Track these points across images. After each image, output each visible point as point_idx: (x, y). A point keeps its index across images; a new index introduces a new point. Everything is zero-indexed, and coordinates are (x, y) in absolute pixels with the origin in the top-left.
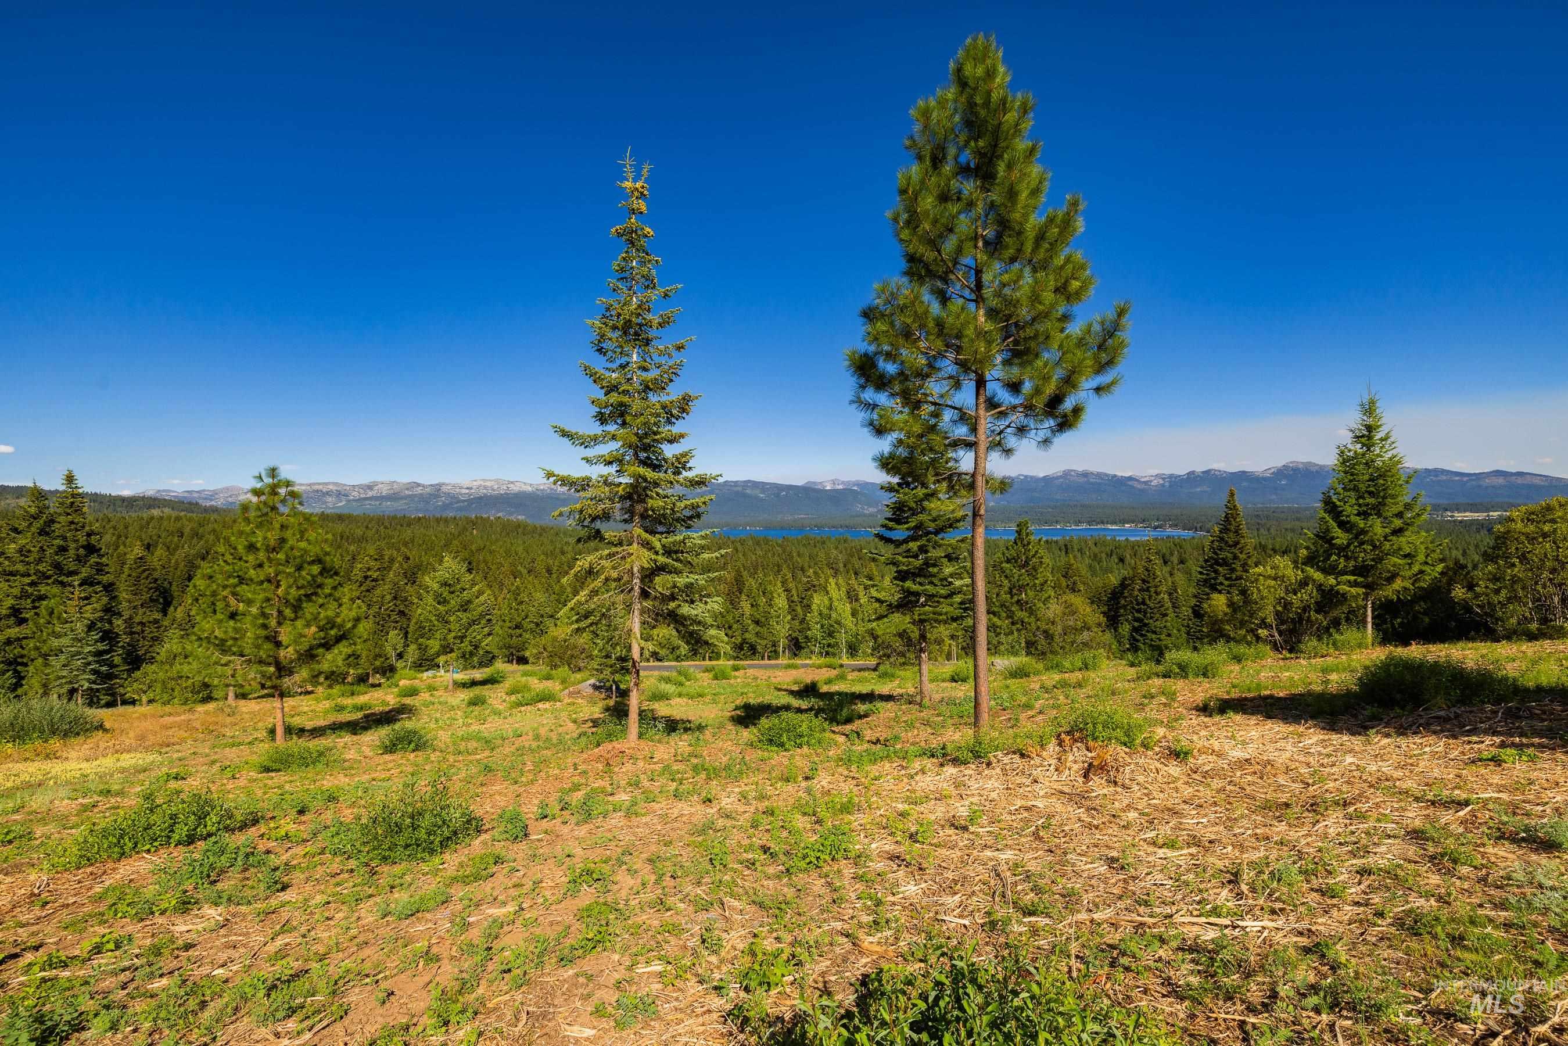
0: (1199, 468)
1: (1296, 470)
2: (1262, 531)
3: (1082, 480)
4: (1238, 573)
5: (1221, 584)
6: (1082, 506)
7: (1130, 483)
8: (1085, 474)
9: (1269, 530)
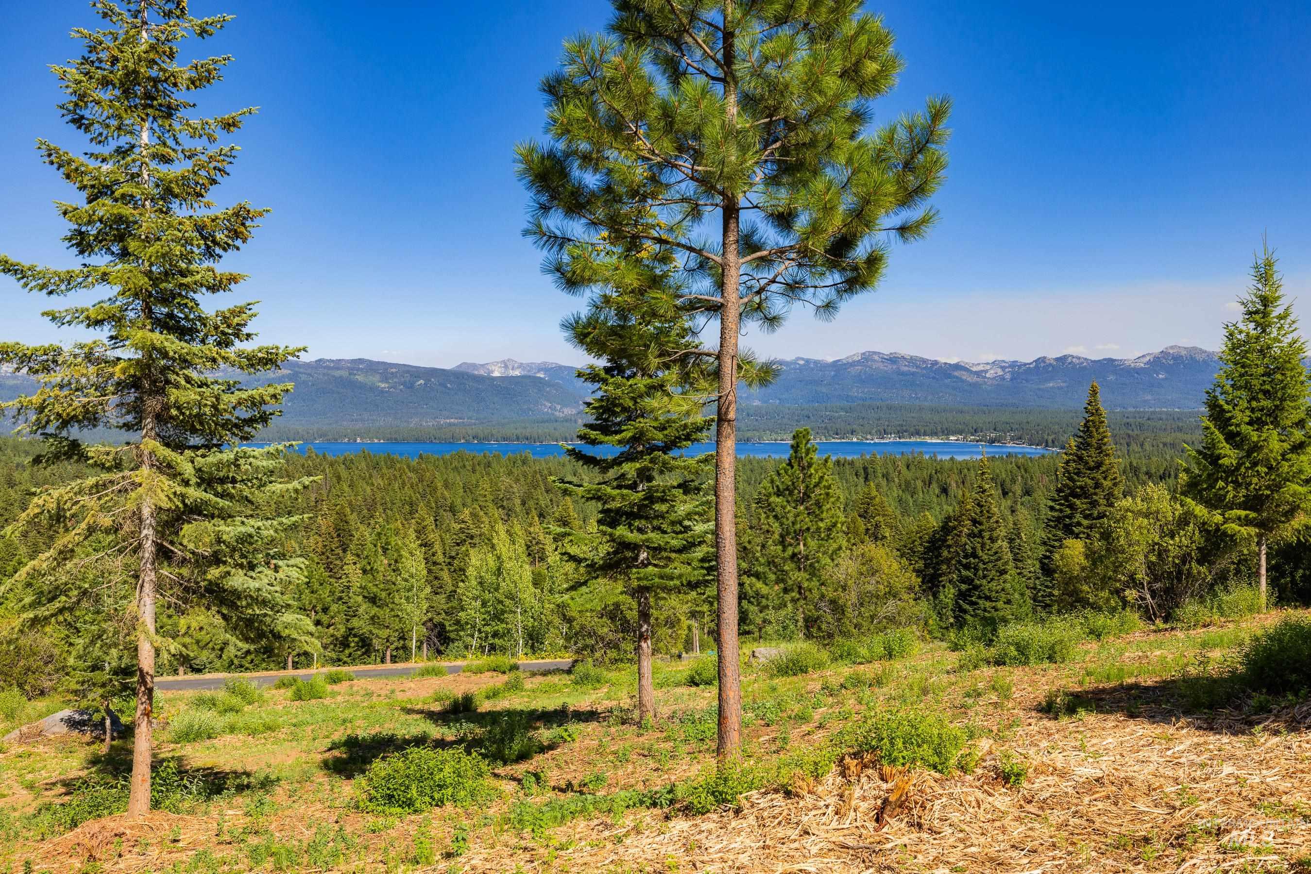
0: (1052, 354)
1: (1177, 358)
2: (1135, 447)
3: (890, 367)
4: (1102, 509)
5: (1079, 524)
6: (889, 408)
7: (956, 374)
8: (893, 359)
9: (1142, 445)
